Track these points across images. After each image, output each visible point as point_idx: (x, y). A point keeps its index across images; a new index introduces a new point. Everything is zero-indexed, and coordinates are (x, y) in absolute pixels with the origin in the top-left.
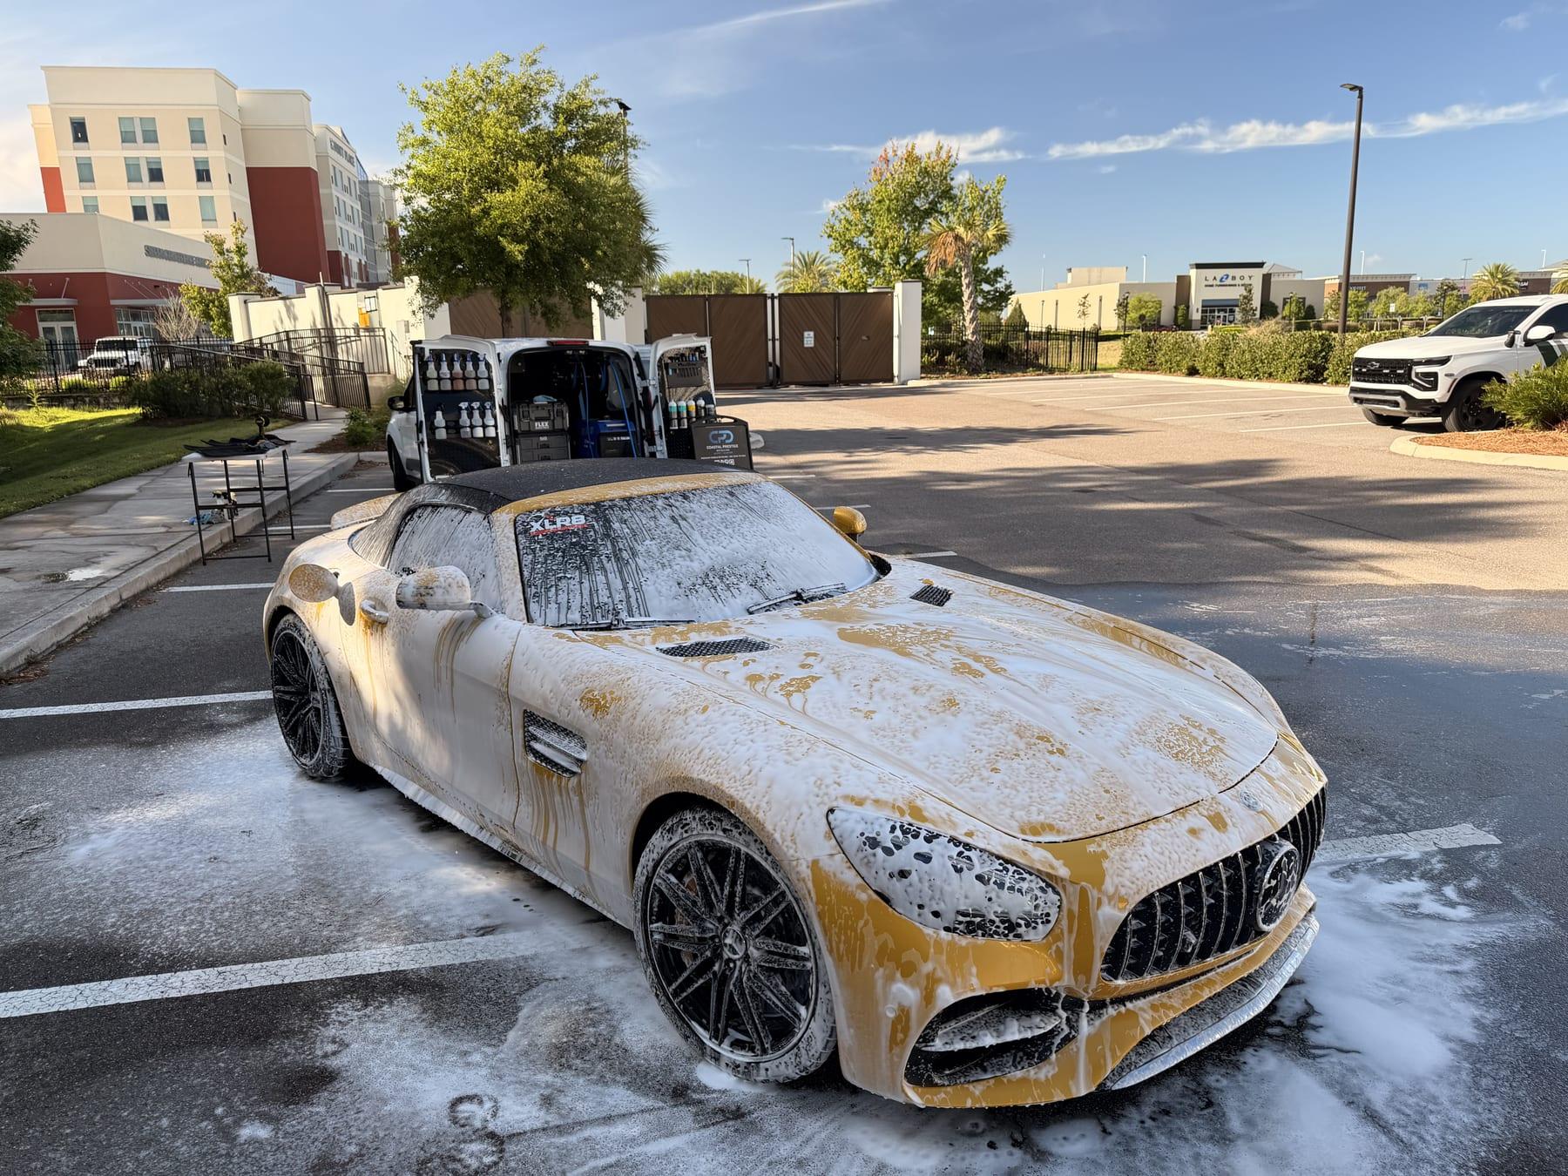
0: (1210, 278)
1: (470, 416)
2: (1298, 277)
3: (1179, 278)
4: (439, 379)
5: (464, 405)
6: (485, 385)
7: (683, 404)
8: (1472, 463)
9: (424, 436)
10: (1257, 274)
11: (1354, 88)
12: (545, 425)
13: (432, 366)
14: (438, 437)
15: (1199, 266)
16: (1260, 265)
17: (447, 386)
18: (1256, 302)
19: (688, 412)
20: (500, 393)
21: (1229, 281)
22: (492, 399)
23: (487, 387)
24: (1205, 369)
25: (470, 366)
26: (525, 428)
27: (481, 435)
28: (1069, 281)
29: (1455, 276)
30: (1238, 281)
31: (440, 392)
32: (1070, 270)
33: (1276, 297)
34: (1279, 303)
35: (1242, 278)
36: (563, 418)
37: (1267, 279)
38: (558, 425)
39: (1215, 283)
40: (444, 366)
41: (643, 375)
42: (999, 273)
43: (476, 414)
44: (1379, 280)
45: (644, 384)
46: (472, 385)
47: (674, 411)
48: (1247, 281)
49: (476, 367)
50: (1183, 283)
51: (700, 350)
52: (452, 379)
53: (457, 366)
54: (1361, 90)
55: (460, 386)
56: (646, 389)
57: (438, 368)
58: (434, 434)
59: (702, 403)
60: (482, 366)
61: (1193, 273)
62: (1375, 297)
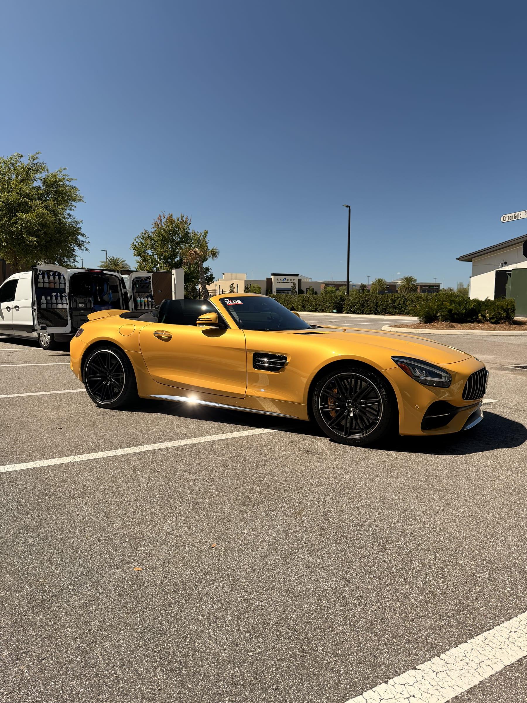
0: (279, 279)
1: (56, 299)
2: (310, 281)
3: (267, 279)
4: (44, 282)
5: (54, 294)
6: (62, 286)
7: (142, 299)
8: (411, 333)
9: (35, 307)
10: (296, 279)
11: (347, 206)
12: (82, 306)
13: (41, 277)
14: (42, 307)
15: (274, 274)
16: (297, 275)
17: (47, 286)
18: (297, 289)
19: (144, 303)
20: (67, 290)
21: (286, 281)
22: (65, 292)
23: (64, 287)
24: (297, 308)
25: (57, 277)
26: (75, 306)
27: (61, 307)
28: (224, 278)
29: (365, 282)
30: (289, 281)
31: (43, 288)
32: (224, 274)
33: (304, 288)
34: (305, 291)
35: (291, 280)
36: (91, 303)
37: (300, 280)
38: (88, 306)
39: (281, 281)
40: (46, 277)
41: (125, 287)
42: (207, 269)
43: (59, 298)
44: (339, 283)
45: (125, 290)
46: (57, 286)
47: (139, 302)
48: (293, 281)
49: (59, 278)
50: (269, 280)
51: (148, 278)
52: (49, 283)
53: (52, 277)
54: (350, 207)
55: (52, 286)
56: (126, 293)
57: (43, 278)
58: (41, 306)
59: (150, 299)
60: (62, 277)
61: (272, 277)
62: (338, 289)
